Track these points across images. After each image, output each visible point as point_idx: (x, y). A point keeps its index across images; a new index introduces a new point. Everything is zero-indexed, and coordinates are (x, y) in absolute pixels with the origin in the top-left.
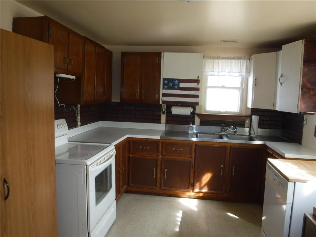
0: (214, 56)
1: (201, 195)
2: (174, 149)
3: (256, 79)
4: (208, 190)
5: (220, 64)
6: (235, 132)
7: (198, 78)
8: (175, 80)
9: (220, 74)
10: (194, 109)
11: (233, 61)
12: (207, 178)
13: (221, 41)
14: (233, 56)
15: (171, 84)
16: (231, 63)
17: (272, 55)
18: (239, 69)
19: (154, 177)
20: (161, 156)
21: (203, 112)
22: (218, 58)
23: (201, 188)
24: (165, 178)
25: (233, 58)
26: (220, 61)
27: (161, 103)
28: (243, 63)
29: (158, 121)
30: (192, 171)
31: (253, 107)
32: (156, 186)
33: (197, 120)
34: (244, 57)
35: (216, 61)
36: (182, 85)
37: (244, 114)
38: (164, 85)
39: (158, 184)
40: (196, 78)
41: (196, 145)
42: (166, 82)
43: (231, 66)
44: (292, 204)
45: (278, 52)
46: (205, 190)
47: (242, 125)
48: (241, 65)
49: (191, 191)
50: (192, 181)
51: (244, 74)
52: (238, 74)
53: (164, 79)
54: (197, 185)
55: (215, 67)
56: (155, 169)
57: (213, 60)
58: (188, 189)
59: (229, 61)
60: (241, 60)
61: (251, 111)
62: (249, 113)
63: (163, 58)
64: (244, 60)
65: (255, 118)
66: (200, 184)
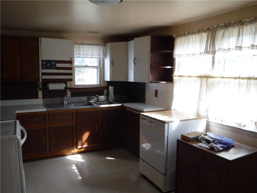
0: (79, 42)
1: (83, 150)
2: (59, 118)
3: (112, 61)
4: (88, 145)
5: (85, 49)
6: (98, 99)
7: (71, 59)
8: (52, 61)
9: (85, 56)
10: (66, 84)
11: (94, 46)
12: (86, 136)
13: (87, 32)
14: (93, 43)
15: (49, 65)
16: (92, 48)
17: (123, 43)
18: (98, 53)
19: (44, 144)
20: (48, 125)
21: (73, 87)
22: (83, 44)
23: (82, 145)
24: (54, 142)
25: (94, 45)
26: (84, 46)
27: (41, 81)
28: (100, 48)
29: (36, 97)
30: (75, 132)
31: (111, 81)
32: (46, 151)
33: (69, 93)
34: (101, 44)
35: (81, 46)
36: (58, 65)
37: (102, 86)
38: (43, 65)
39: (48, 149)
40: (69, 60)
41: (76, 112)
42: (44, 63)
43: (92, 50)
44: (168, 136)
45: (127, 42)
46: (85, 146)
47: (102, 94)
48: (99, 50)
49: (75, 149)
50: (75, 141)
51: (102, 56)
52: (96, 57)
53: (42, 61)
54: (80, 143)
55: (81, 51)
56: (44, 137)
57: (79, 46)
58: (73, 148)
59: (91, 46)
60: (99, 46)
61: (107, 83)
62: (106, 85)
63: (41, 42)
64: (101, 46)
65: (111, 88)
66: (82, 141)
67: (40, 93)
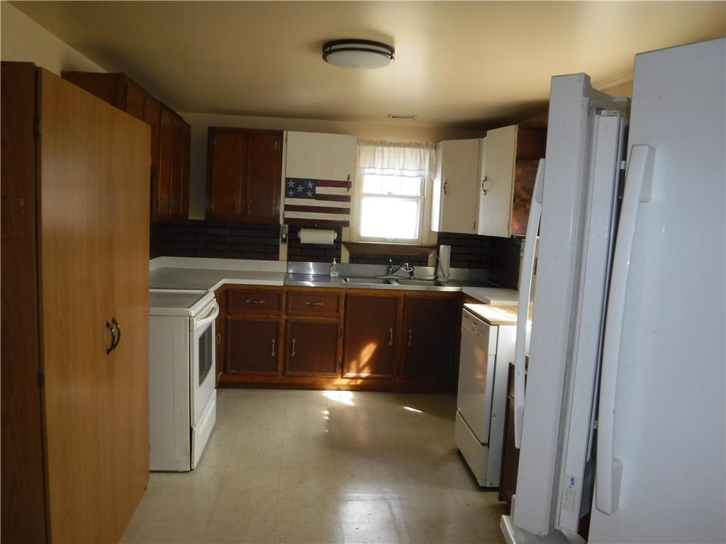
0: (375, 140)
2: (308, 303)
3: (446, 183)
4: (372, 373)
5: (386, 156)
6: (412, 274)
7: (349, 178)
8: (308, 180)
9: (385, 172)
10: (340, 235)
11: (408, 150)
12: (368, 352)
13: (389, 116)
14: (408, 142)
15: (300, 189)
16: (404, 153)
17: (472, 142)
18: (418, 165)
19: (273, 354)
20: (284, 317)
21: (355, 240)
22: (383, 144)
23: (359, 371)
24: (293, 355)
25: (409, 145)
26: (386, 149)
27: (281, 222)
28: (424, 153)
29: (275, 256)
30: (340, 340)
31: (441, 231)
32: (276, 370)
33: (345, 255)
34: (427, 143)
35: (379, 149)
36: (320, 190)
37: (425, 243)
38: (288, 189)
39: (280, 367)
40: (344, 179)
41: (347, 295)
42: (291, 184)
43: (404, 158)
44: (496, 356)
45: (481, 139)
46: (365, 374)
47: (424, 262)
48: (421, 158)
49: (339, 376)
50: (340, 359)
51: (426, 173)
52: (415, 173)
53: (288, 180)
55: (376, 159)
56: (274, 340)
57: (373, 147)
58: (334, 373)
59: (401, 149)
60: (422, 150)
61: (439, 238)
62: (434, 241)
63: (286, 141)
64: (427, 148)
65: (445, 250)
67: (283, 249)
